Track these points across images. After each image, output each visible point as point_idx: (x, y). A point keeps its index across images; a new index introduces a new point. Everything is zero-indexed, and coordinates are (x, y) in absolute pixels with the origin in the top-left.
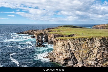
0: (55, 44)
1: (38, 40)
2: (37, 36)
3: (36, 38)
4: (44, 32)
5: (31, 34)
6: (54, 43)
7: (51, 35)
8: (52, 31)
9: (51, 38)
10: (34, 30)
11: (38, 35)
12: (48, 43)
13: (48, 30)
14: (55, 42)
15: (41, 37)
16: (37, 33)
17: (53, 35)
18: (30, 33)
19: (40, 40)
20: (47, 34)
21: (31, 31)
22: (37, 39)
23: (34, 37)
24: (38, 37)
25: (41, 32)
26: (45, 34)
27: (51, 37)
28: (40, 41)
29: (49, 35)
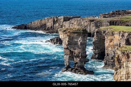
0: (120, 68)
1: (71, 52)
2: (67, 39)
3: (64, 45)
4: (98, 24)
5: (51, 30)
6: (116, 63)
7: (117, 37)
8: (122, 23)
9: (114, 46)
10: (62, 17)
11: (72, 35)
12: (106, 64)
13: (109, 19)
14: (119, 60)
15: (80, 40)
16: (67, 29)
17: (123, 36)
18: (50, 26)
19: (76, 51)
20: (104, 32)
21: (54, 22)
22: (67, 48)
23: (59, 41)
24: (71, 43)
25: (86, 24)
26: (97, 32)
27: (116, 42)
28: (78, 56)
29: (110, 38)
